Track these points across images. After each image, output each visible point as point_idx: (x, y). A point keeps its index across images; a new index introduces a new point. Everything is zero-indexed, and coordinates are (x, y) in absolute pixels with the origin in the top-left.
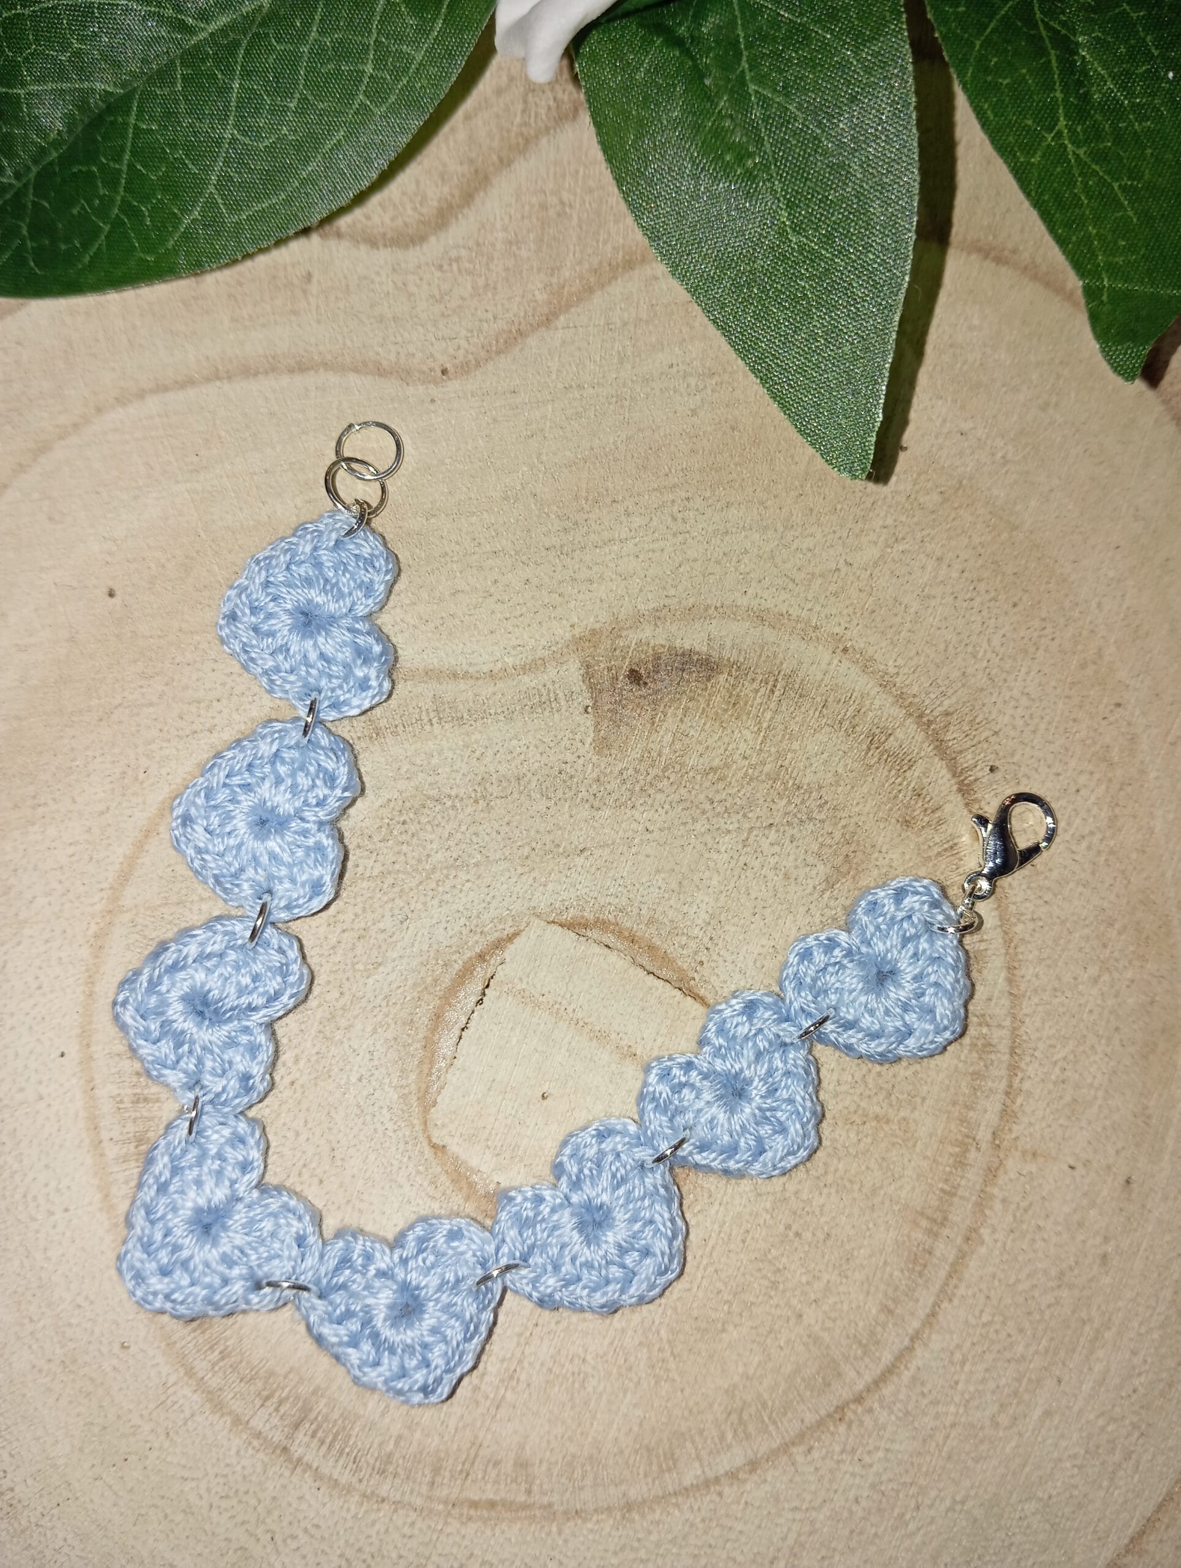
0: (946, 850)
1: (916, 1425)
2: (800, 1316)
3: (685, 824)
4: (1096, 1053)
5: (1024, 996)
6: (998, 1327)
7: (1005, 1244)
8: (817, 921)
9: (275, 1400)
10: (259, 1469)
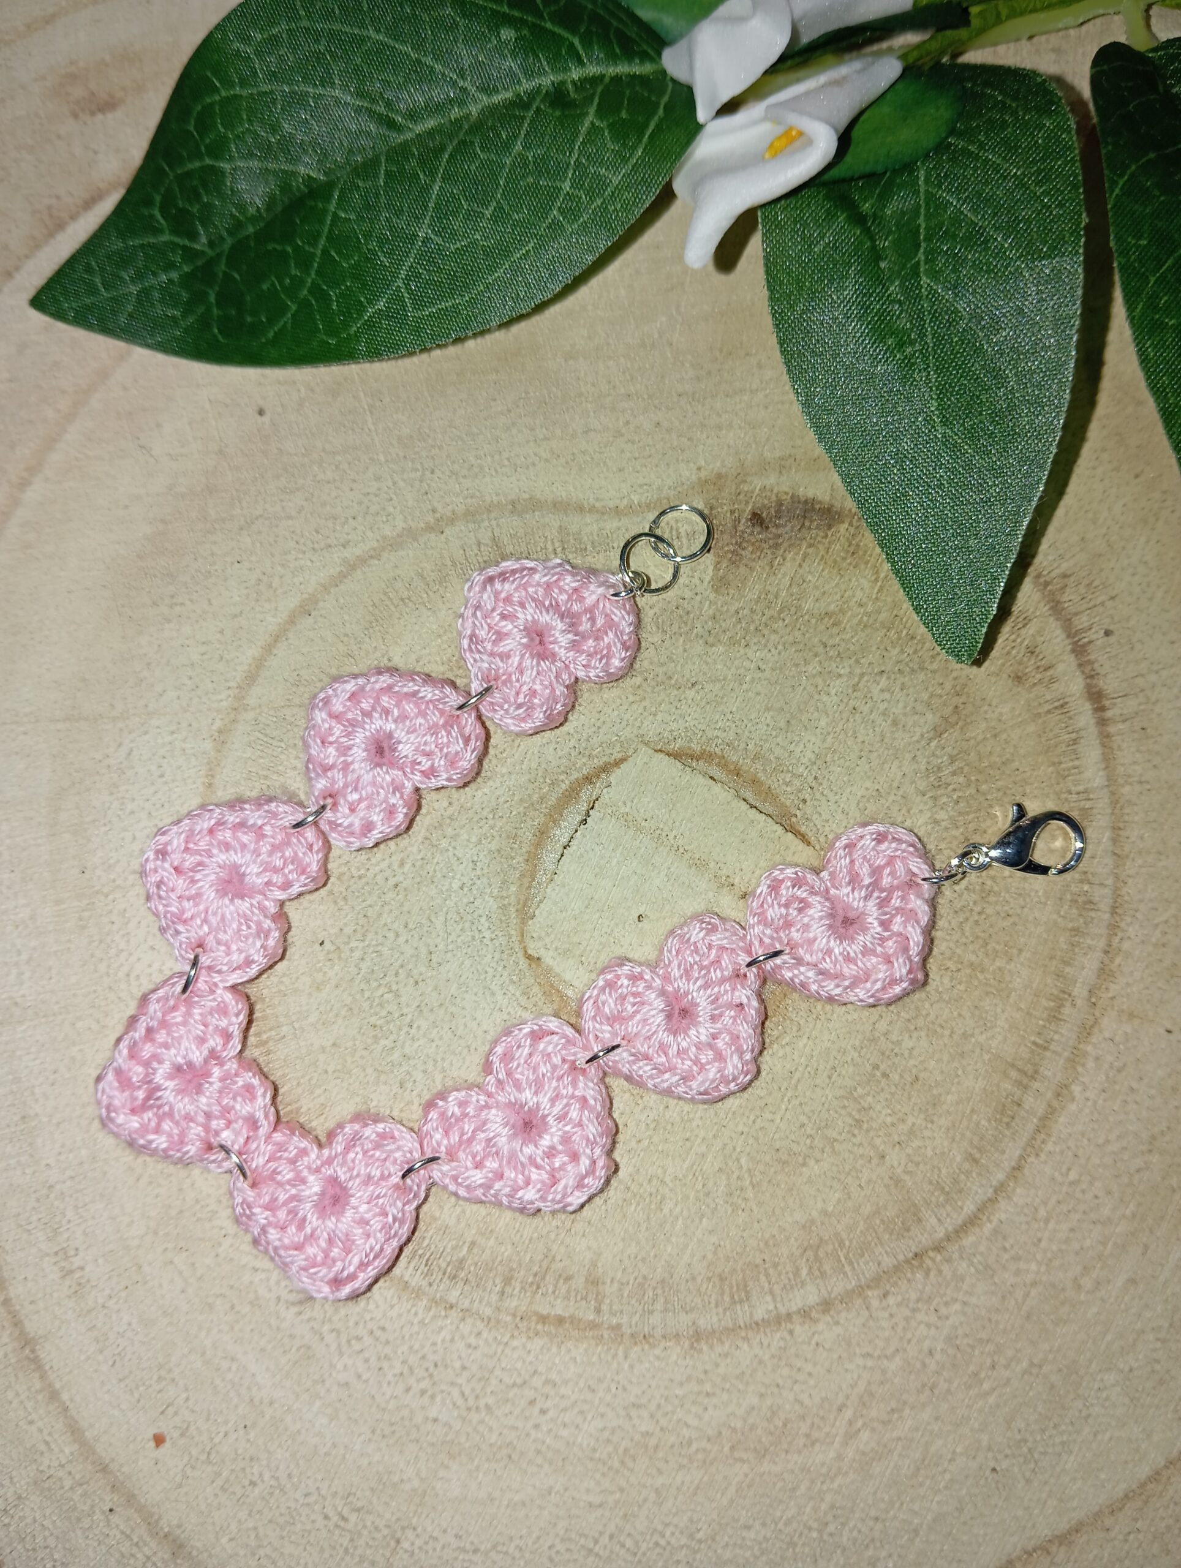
0: (1056, 708)
1: (996, 1279)
2: (883, 1157)
3: (797, 665)
5: (1127, 857)
6: (1084, 1186)
7: (1095, 1103)
8: (923, 768)
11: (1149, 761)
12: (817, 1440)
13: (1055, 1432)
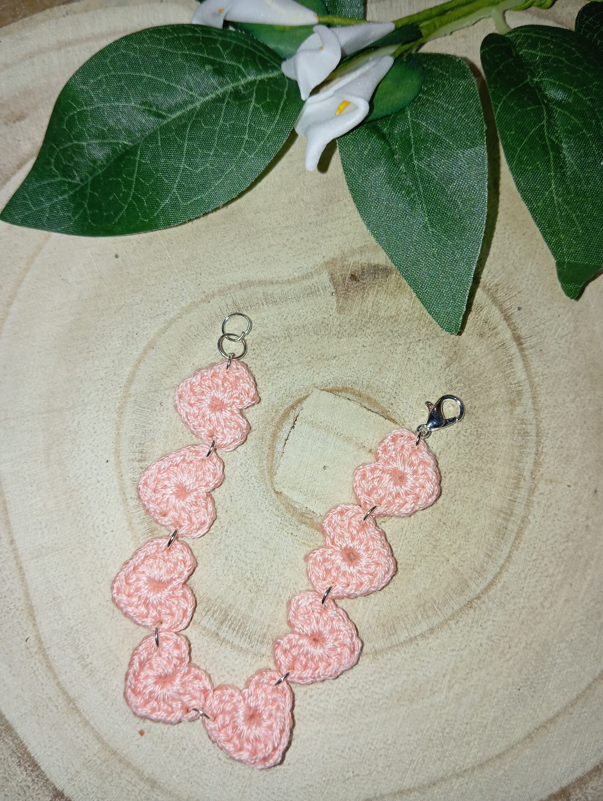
0: (500, 346)
1: (506, 608)
2: (448, 560)
3: (381, 342)
4: (576, 434)
5: (541, 410)
6: (540, 561)
7: (540, 522)
8: (444, 382)
9: (212, 611)
10: (206, 644)
11: (545, 365)
12: (436, 692)
13: (541, 673)
